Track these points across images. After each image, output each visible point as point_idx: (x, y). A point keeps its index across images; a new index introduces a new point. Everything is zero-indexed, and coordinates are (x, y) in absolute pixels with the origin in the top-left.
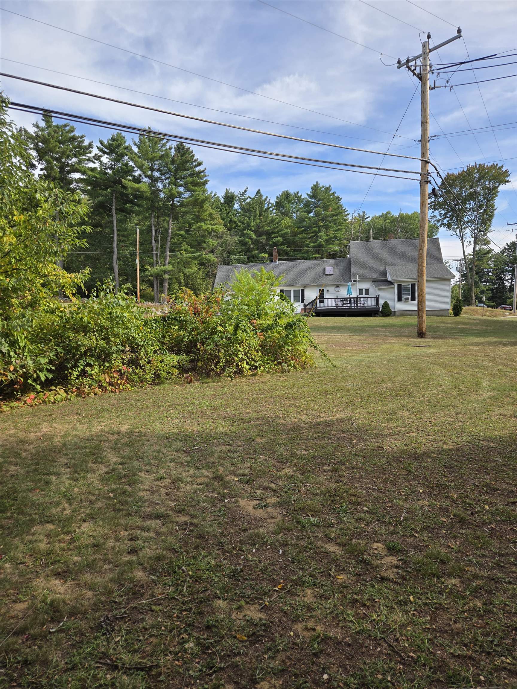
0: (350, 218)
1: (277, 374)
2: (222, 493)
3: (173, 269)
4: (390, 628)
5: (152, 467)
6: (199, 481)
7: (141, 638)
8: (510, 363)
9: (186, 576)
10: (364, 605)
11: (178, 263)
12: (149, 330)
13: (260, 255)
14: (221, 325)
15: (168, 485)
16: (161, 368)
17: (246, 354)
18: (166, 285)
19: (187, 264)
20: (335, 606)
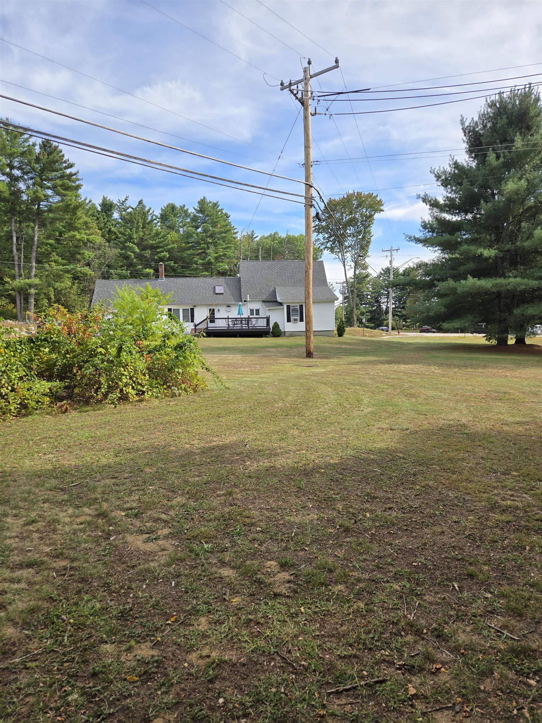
0: (239, 236)
1: (166, 398)
2: (107, 531)
3: (40, 282)
4: (283, 641)
5: (21, 510)
6: (79, 520)
7: (15, 700)
8: (387, 380)
9: (66, 625)
10: (258, 623)
11: (47, 276)
12: (12, 353)
13: (145, 270)
14: (101, 347)
15: (42, 529)
16: (28, 396)
17: (131, 378)
18: (33, 300)
19: (58, 277)
20: (229, 629)
